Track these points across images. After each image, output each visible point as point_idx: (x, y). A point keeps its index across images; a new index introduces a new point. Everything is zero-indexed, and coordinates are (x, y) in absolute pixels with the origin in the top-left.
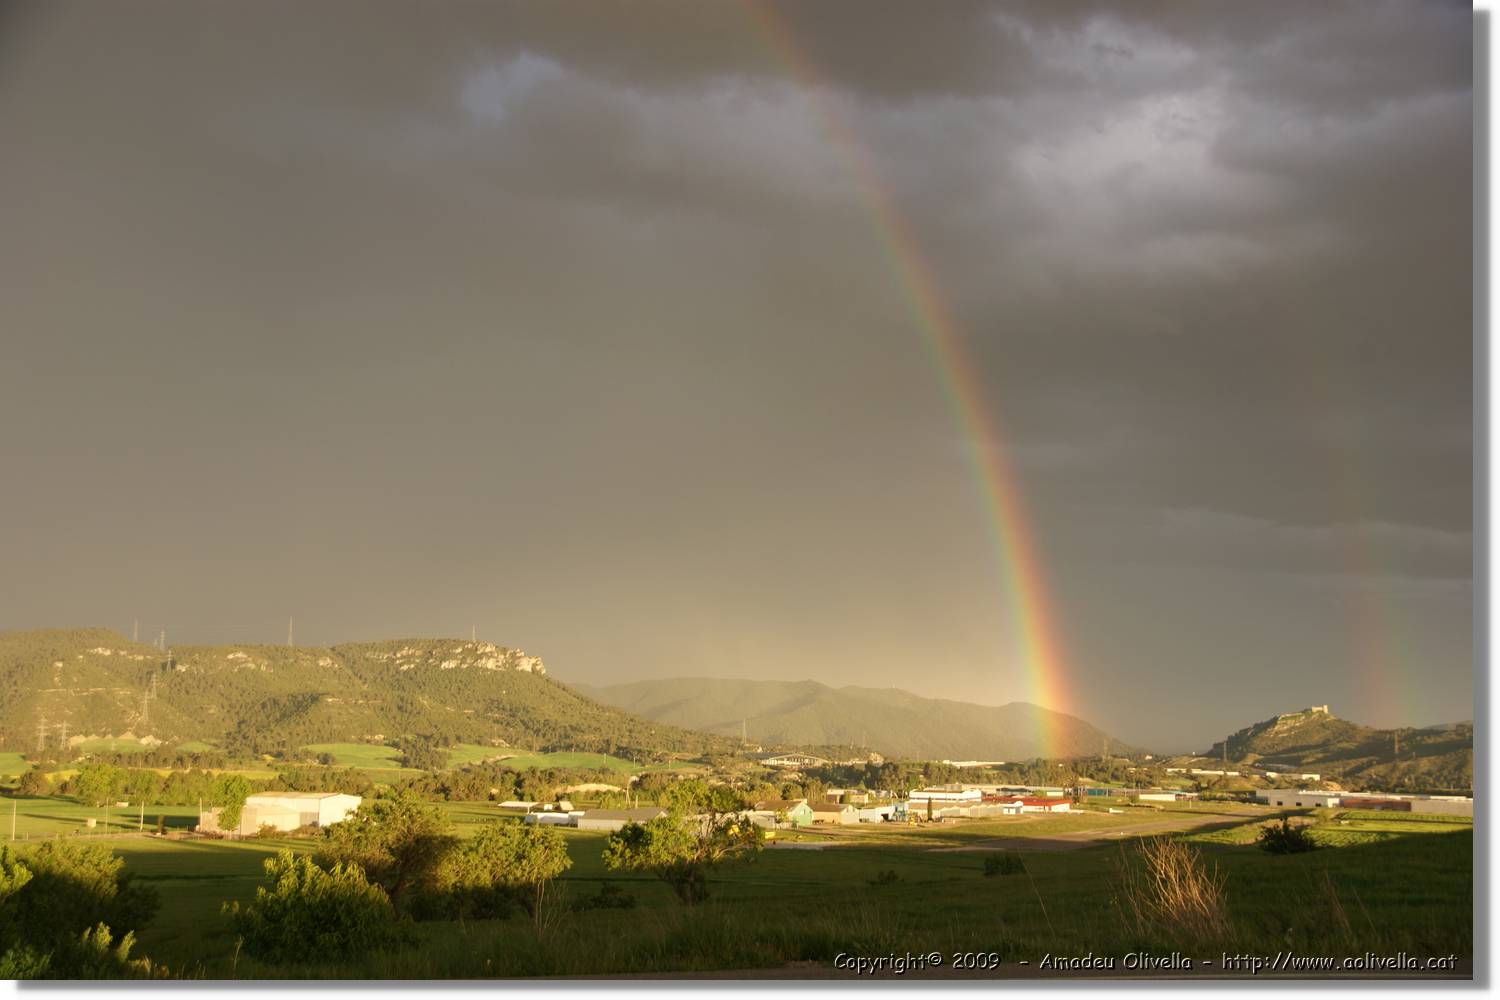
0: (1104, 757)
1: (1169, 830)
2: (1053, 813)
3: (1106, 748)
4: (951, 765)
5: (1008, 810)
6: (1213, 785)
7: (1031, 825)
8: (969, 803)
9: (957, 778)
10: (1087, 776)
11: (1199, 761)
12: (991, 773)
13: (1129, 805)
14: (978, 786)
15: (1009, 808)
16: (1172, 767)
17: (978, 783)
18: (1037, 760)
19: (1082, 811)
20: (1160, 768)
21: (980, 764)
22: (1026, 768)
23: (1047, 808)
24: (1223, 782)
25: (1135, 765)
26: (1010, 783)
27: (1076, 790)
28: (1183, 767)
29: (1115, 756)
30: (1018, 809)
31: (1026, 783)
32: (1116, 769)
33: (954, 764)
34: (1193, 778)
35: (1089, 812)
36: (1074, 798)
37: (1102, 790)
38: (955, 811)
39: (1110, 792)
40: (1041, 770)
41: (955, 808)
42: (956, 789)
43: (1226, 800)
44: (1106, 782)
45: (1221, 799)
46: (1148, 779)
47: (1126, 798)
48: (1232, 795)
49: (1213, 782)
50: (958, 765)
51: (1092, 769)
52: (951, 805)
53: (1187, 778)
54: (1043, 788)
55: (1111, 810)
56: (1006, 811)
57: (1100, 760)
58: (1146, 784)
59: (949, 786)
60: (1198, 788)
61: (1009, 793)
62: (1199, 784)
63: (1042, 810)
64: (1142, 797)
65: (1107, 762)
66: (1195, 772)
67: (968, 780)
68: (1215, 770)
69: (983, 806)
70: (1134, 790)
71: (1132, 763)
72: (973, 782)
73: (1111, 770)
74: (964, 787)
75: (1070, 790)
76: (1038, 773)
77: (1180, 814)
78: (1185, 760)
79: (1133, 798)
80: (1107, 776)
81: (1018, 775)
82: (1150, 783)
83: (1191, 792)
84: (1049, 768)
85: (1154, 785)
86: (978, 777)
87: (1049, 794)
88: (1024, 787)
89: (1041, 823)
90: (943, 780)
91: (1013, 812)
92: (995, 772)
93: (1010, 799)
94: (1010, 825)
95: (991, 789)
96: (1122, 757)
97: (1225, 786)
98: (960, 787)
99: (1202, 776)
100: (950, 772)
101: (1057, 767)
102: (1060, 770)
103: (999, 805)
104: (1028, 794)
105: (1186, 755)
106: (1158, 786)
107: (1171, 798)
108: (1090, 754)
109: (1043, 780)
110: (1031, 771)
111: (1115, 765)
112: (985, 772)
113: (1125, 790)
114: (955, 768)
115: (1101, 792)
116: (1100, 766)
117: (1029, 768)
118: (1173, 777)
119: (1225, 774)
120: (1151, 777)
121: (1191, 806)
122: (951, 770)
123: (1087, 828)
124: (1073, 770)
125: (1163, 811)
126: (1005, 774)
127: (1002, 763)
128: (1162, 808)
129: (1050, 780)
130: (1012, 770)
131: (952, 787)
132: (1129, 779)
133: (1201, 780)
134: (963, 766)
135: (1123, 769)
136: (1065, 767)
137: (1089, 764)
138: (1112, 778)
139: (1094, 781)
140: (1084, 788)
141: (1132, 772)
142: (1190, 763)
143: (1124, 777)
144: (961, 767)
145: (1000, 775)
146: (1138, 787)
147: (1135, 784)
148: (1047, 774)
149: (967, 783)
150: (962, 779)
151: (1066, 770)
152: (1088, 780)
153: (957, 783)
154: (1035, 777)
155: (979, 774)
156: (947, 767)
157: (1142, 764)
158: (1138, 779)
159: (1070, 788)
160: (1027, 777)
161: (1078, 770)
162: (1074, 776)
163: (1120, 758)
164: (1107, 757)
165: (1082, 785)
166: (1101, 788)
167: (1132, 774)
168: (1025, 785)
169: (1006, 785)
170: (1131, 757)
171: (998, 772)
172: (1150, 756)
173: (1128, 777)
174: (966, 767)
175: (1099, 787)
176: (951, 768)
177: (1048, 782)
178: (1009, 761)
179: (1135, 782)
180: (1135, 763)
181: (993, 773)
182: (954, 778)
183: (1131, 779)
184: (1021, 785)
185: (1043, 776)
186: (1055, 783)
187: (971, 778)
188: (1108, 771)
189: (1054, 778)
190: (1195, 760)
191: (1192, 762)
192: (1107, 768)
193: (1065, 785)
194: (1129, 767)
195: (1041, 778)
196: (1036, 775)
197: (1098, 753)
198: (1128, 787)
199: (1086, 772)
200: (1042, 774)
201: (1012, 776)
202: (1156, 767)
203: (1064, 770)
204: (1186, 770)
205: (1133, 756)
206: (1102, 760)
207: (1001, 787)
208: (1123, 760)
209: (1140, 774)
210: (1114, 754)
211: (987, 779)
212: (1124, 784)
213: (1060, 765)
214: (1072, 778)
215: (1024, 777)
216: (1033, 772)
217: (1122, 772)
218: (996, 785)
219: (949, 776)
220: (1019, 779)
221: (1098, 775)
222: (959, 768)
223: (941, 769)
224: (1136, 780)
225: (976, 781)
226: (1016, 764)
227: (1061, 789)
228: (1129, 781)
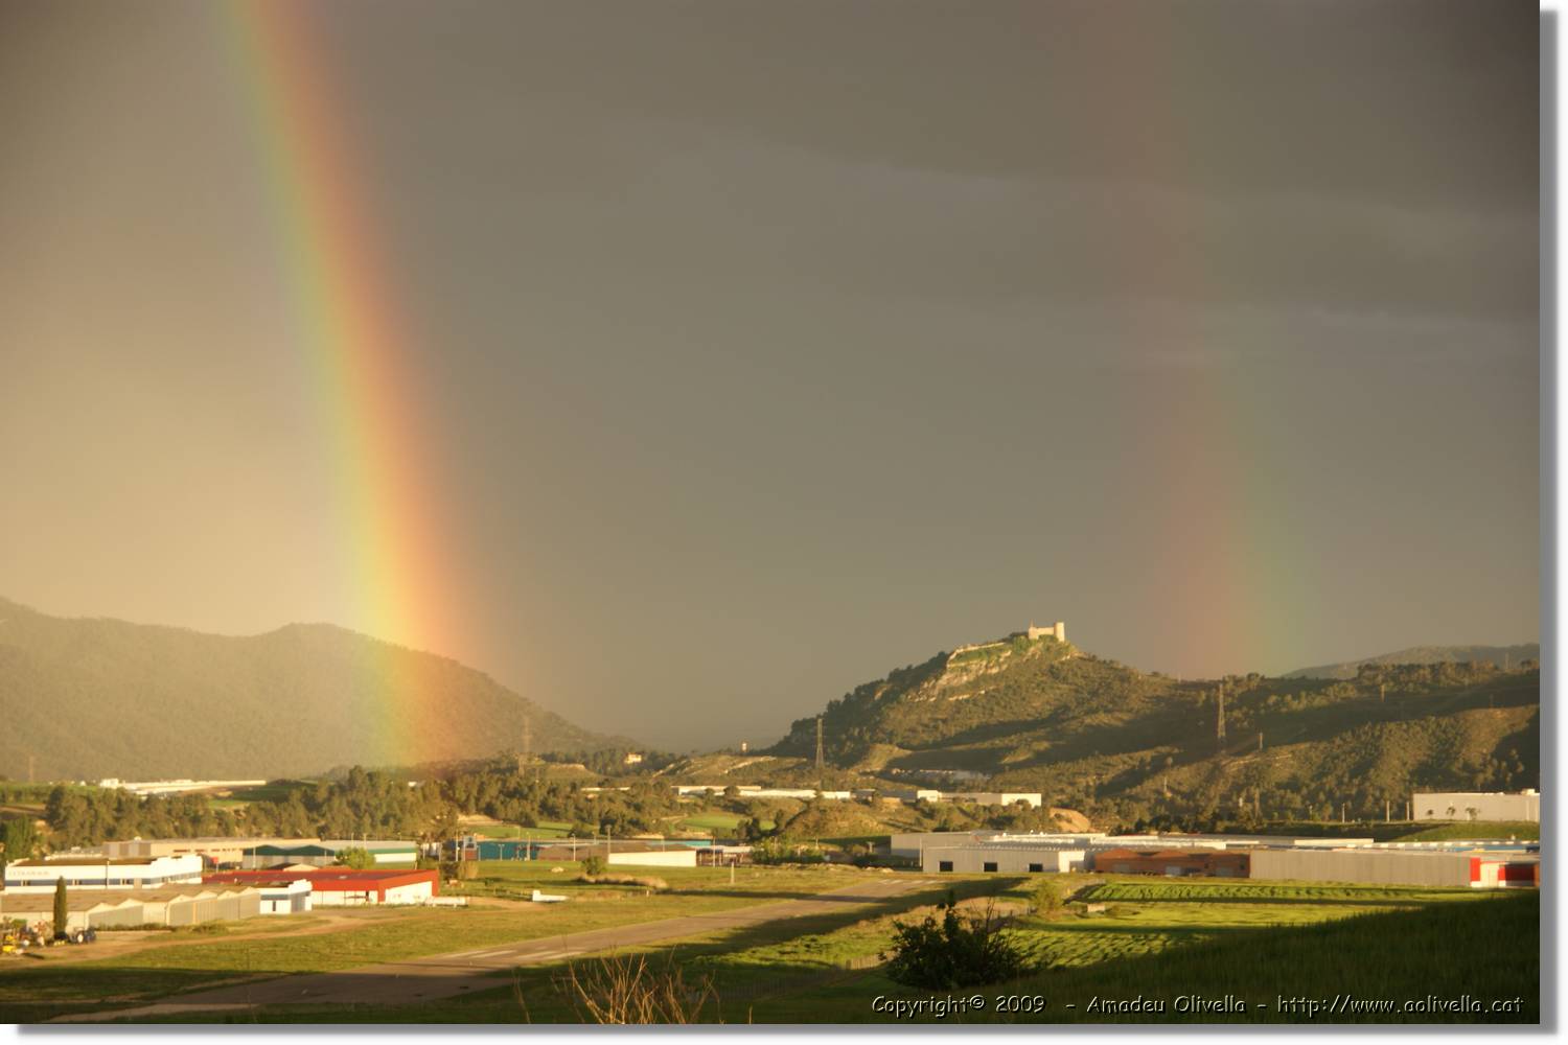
0: (522, 761)
1: (676, 941)
2: (392, 907)
3: (527, 738)
4: (121, 791)
5: (270, 905)
6: (790, 823)
7: (330, 940)
8: (170, 889)
9: (139, 826)
10: (479, 811)
11: (757, 765)
12: (230, 808)
13: (580, 882)
14: (194, 845)
15: (274, 898)
16: (692, 782)
17: (194, 836)
18: (351, 772)
19: (462, 901)
20: (660, 785)
21: (202, 785)
22: (322, 794)
23: (373, 895)
24: (811, 818)
25: (601, 778)
26: (279, 834)
27: (449, 846)
28: (717, 780)
29: (550, 758)
30: (297, 900)
31: (322, 833)
32: (553, 791)
33: (131, 787)
34: (740, 807)
35: (479, 901)
36: (444, 868)
37: (514, 846)
38: (127, 911)
39: (535, 849)
40: (360, 797)
41: (129, 904)
42: (134, 853)
43: (819, 860)
44: (528, 823)
45: (808, 860)
46: (630, 814)
47: (576, 865)
48: (831, 848)
49: (788, 817)
50: (142, 789)
51: (493, 790)
52: (119, 897)
53: (726, 808)
54: (364, 845)
55: (537, 896)
56: (266, 908)
57: (513, 768)
58: (624, 827)
59: (114, 848)
60: (752, 834)
61: (277, 860)
62: (756, 821)
63: (361, 901)
64: (616, 859)
65: (531, 772)
66: (747, 792)
67: (168, 828)
68: (797, 787)
69: (207, 895)
70: (596, 842)
71: (592, 774)
72: (182, 834)
73: (540, 794)
74: (156, 848)
75: (434, 845)
76: (354, 805)
77: (706, 900)
78: (723, 765)
79: (593, 864)
80: (530, 808)
81: (301, 811)
82: (635, 823)
83: (735, 844)
84: (382, 792)
85: (645, 830)
86: (196, 820)
87: (380, 858)
88: (316, 842)
89: (359, 933)
90: (99, 832)
91: (284, 908)
92: (242, 806)
93: (277, 875)
94: (276, 943)
95: (228, 851)
96: (569, 760)
97: (819, 827)
98: (145, 848)
99: (764, 803)
100: (119, 809)
101: (402, 788)
102: (410, 798)
103: (249, 892)
104: (325, 861)
105: (729, 752)
106: (656, 831)
107: (686, 859)
108: (487, 753)
109: (367, 820)
110: (336, 802)
111: (549, 779)
112: (214, 807)
113: (574, 843)
114: (132, 799)
115: (513, 850)
116: (512, 784)
117: (331, 792)
118: (691, 808)
119: (819, 798)
120: (638, 808)
121: (733, 879)
122: (122, 805)
123: (475, 943)
124: (444, 795)
125: (665, 892)
126: (267, 812)
127: (262, 782)
128: (662, 885)
129: (385, 822)
130: (286, 799)
131: (124, 850)
132: (585, 816)
133: (759, 812)
134: (155, 791)
135: (569, 789)
136: (422, 789)
137: (485, 779)
138: (541, 813)
139: (495, 823)
140: (471, 840)
141: (590, 796)
142: (734, 770)
143: (572, 811)
144: (150, 796)
145: (254, 812)
146: (606, 834)
147: (598, 827)
148: (376, 808)
149: (165, 837)
150: (151, 826)
151: (425, 797)
152: (480, 819)
153: (138, 839)
154: (346, 816)
155: (196, 812)
156: (111, 797)
157: (618, 775)
158: (607, 813)
159: (436, 841)
160: (323, 816)
161: (457, 796)
162: (445, 811)
163: (562, 762)
164: (530, 760)
165: (466, 833)
166: (513, 839)
167: (591, 800)
168: (320, 837)
169: (268, 838)
170: (591, 758)
171: (248, 804)
172: (638, 753)
173: (581, 810)
174: (162, 794)
175: (507, 836)
176: (124, 799)
177: (379, 827)
178: (279, 776)
179: (598, 823)
180: (600, 772)
181: (235, 807)
182: (130, 825)
183: (590, 814)
184: (309, 837)
185: (366, 811)
186: (396, 831)
187: (177, 824)
188: (531, 797)
189: (395, 816)
190: (746, 764)
191: (740, 769)
192: (531, 788)
193: (422, 833)
194: (583, 784)
195: (361, 818)
196: (348, 811)
197: (508, 751)
198: (581, 835)
199: (478, 800)
200: (363, 806)
201: (285, 816)
202: (651, 782)
203: (420, 795)
204: (723, 788)
205: (595, 755)
206: (517, 769)
207: (254, 844)
208: (571, 766)
209: (611, 800)
210: (548, 752)
211: (220, 824)
212: (570, 826)
213: (412, 784)
214: (441, 814)
215: (316, 816)
216: (340, 804)
217: (568, 797)
218: (242, 838)
219: (117, 819)
220: (305, 822)
221: (506, 807)
222: (144, 798)
223: (95, 802)
224: (600, 815)
225: (190, 829)
226: (297, 785)
227: (412, 844)
228: (583, 820)
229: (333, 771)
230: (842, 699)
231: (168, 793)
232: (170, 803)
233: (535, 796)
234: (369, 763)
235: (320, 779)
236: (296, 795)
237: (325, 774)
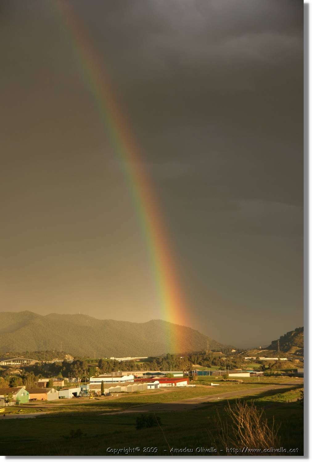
0: (207, 352)
1: (246, 395)
2: (178, 387)
3: (208, 346)
4: (115, 360)
5: (150, 387)
6: (272, 366)
7: (164, 395)
8: (127, 383)
9: (119, 368)
10: (197, 364)
11: (264, 352)
12: (140, 364)
13: (222, 381)
14: (132, 373)
15: (151, 385)
16: (248, 356)
17: (132, 370)
18: (167, 355)
19: (194, 385)
20: (240, 357)
21: (133, 358)
22: (161, 360)
23: (174, 384)
24: (277, 365)
25: (226, 355)
26: (151, 370)
27: (191, 372)
28: (254, 356)
29: (214, 351)
30: (156, 386)
31: (161, 369)
32: (215, 359)
33: (117, 359)
34: (260, 362)
35: (198, 386)
36: (190, 378)
37: (206, 372)
38: (117, 388)
39: (211, 373)
40: (169, 361)
41: (118, 387)
42: (118, 375)
43: (280, 375)
44: (209, 367)
45: (277, 375)
46: (233, 364)
47: (221, 377)
48: (283, 372)
49: (272, 365)
50: (119, 360)
51: (200, 359)
52: (116, 385)
53: (256, 363)
54: (171, 372)
55: (212, 384)
56: (149, 387)
57: (205, 353)
58: (233, 367)
59: (114, 373)
60: (263, 369)
61: (151, 376)
62: (264, 366)
63: (171, 386)
64: (230, 375)
65: (209, 354)
66: (262, 359)
67: (126, 369)
68: (274, 357)
69: (135, 385)
70: (225, 371)
71: (224, 355)
72: (129, 370)
73: (212, 359)
74: (123, 373)
75: (187, 372)
76: (168, 363)
77: (253, 385)
78: (255, 352)
79: (225, 376)
80: (209, 363)
81: (156, 364)
82: (235, 366)
83: (259, 371)
84: (174, 360)
85: (237, 368)
86: (132, 367)
87: (175, 375)
88: (160, 372)
89: (171, 393)
90: (110, 370)
91: (153, 387)
92: (142, 363)
93: (151, 380)
94: (151, 396)
95: (140, 374)
96: (218, 351)
97: (279, 367)
98: (121, 374)
99: (266, 361)
100: (114, 364)
101: (179, 358)
102: (181, 360)
103: (145, 384)
104: (162, 376)
105: (257, 349)
106: (240, 368)
107: (247, 375)
108: (199, 350)
109: (171, 366)
110: (164, 362)
111: (214, 356)
112: (136, 363)
113: (220, 371)
114: (117, 362)
115: (206, 373)
116: (205, 357)
117: (163, 360)
118: (248, 363)
119: (279, 360)
120: (235, 363)
121: (259, 380)
122: (115, 363)
123: (198, 396)
124: (189, 360)
125: (243, 383)
126: (148, 365)
127: (147, 358)
128: (242, 381)
129: (175, 367)
130: (152, 361)
131: (116, 374)
132: (222, 364)
133: (265, 363)
134: (122, 360)
135: (218, 358)
136: (184, 359)
137: (198, 356)
138: (212, 364)
139: (201, 367)
140: (196, 371)
141: (224, 360)
142: (258, 353)
143: (219, 363)
144: (121, 361)
145: (145, 365)
146: (228, 369)
147: (226, 367)
148: (173, 363)
149: (125, 371)
150: (122, 368)
151: (184, 360)
152: (198, 366)
153: (119, 371)
154: (166, 365)
155: (132, 365)
156: (113, 361)
157: (230, 355)
158: (228, 364)
159: (187, 371)
160: (161, 365)
161: (192, 360)
162: (189, 364)
163: (216, 352)
164: (209, 351)
165: (194, 369)
166: (206, 371)
167: (224, 361)
168: (160, 370)
169: (149, 371)
170: (223, 351)
171: (143, 363)
172: (234, 349)
173: (222, 363)
174: (124, 361)
175: (204, 370)
176: (115, 362)
177: (174, 368)
178: (150, 356)
179: (226, 366)
180: (226, 354)
181: (141, 364)
182: (117, 368)
183: (224, 364)
184: (158, 370)
185: (171, 364)
186: (178, 369)
187: (128, 368)
188: (209, 360)
189: (178, 365)
190: (261, 352)
191: (259, 353)
192: (209, 358)
193: (184, 369)
194: (222, 357)
195: (170, 366)
196: (167, 364)
197: (204, 349)
198: (221, 370)
199: (197, 361)
200: (170, 363)
201: (152, 365)
202: (238, 356)
203: (183, 360)
204: (255, 358)
205: (224, 350)
206: (206, 353)
207: (145, 372)
208: (219, 353)
209: (229, 361)
210: (213, 349)
211: (137, 368)
212: (219, 367)
213: (181, 357)
214: (189, 365)
215: (159, 366)
216: (165, 362)
217: (218, 360)
218: (143, 371)
219: (114, 367)
220: (157, 367)
221: (203, 363)
222: (120, 362)
223: (109, 362)
224: (226, 364)
225: (131, 369)
226: (155, 358)
227: (182, 372)
228: (222, 366)
229: (163, 355)
230: (284, 336)
231: (125, 360)
232: (126, 363)
233: (211, 360)
234: (171, 353)
235: (160, 357)
236: (155, 360)
237: (161, 355)
